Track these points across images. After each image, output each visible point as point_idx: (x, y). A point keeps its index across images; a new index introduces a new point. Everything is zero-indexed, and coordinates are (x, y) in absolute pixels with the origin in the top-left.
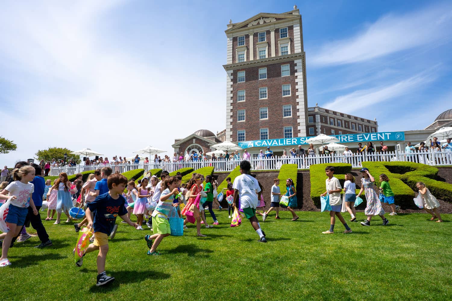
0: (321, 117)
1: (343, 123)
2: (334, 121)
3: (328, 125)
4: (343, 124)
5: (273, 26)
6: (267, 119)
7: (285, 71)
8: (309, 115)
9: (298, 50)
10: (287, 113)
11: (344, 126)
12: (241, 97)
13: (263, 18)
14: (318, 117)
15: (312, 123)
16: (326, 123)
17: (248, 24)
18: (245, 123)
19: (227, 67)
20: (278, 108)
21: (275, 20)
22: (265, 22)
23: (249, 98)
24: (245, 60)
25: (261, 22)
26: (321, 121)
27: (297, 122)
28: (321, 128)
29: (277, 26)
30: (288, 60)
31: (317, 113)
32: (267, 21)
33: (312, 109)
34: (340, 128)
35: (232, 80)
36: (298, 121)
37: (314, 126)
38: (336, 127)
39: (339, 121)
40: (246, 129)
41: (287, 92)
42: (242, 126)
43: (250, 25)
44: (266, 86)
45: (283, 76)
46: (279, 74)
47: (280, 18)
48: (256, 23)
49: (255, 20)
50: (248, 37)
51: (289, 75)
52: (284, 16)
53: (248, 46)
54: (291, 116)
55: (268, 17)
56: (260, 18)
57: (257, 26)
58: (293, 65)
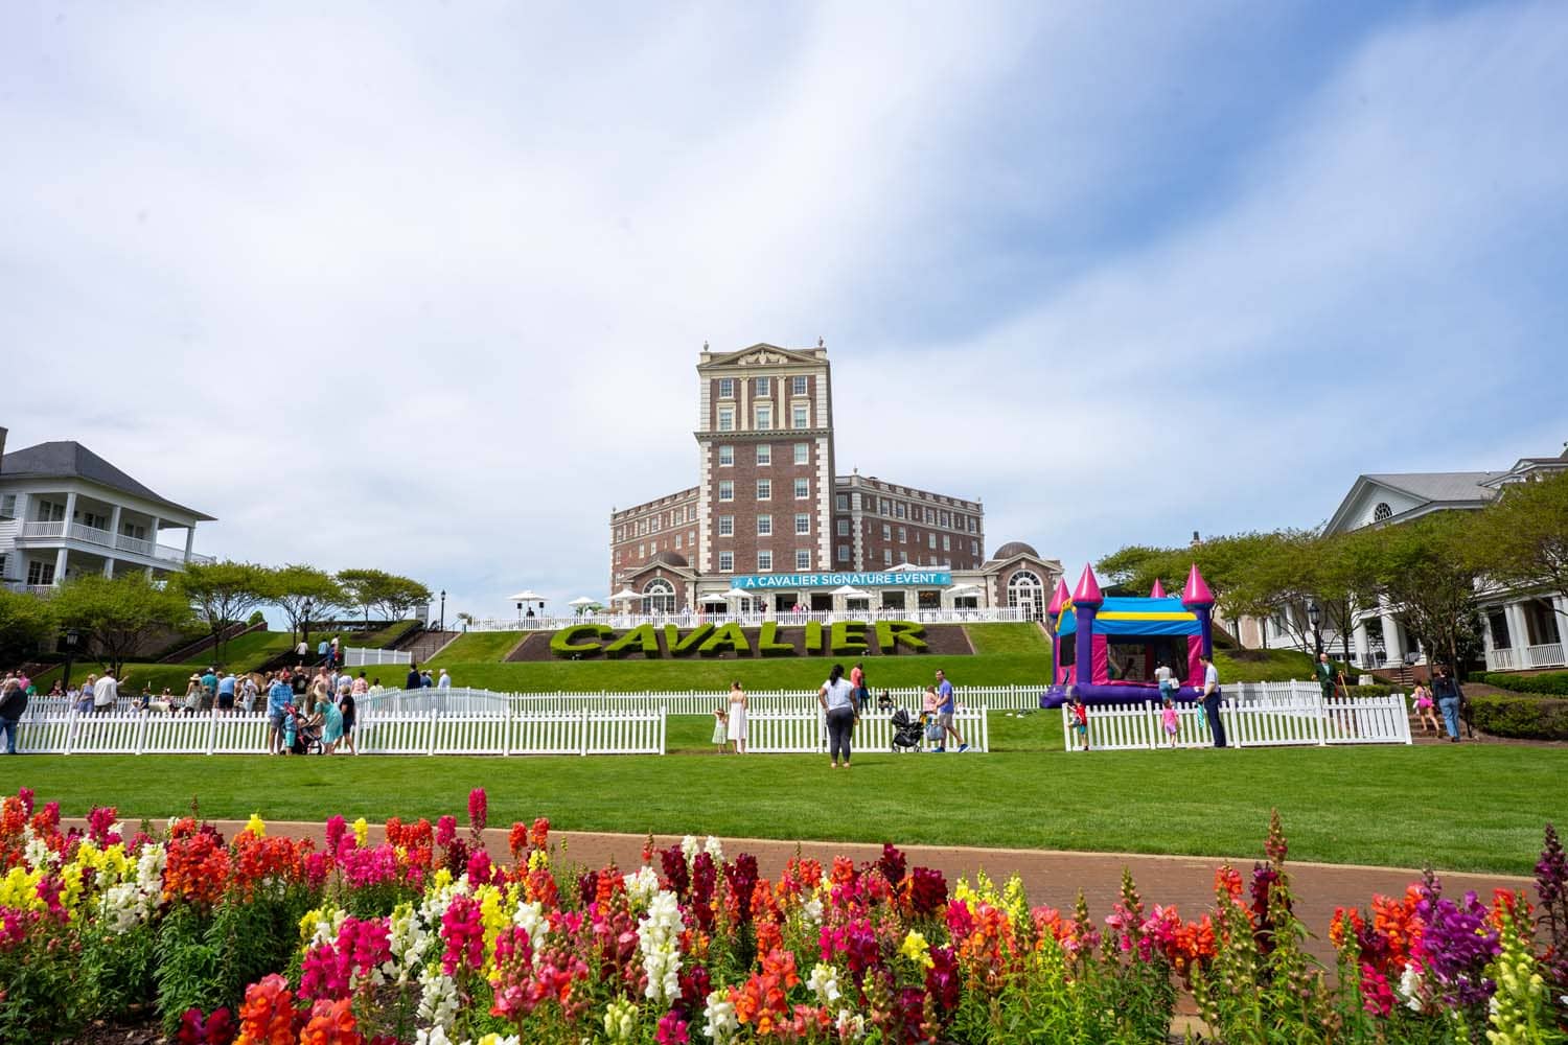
0: (864, 497)
1: (909, 509)
2: (891, 506)
3: (878, 515)
4: (910, 512)
5: (782, 371)
6: (770, 534)
7: (801, 456)
8: (838, 493)
9: (822, 424)
10: (802, 527)
11: (910, 516)
12: (727, 493)
13: (766, 351)
14: (857, 499)
15: (845, 510)
16: (874, 509)
17: (738, 359)
18: (733, 539)
19: (701, 437)
20: (787, 517)
21: (786, 361)
22: (768, 361)
23: (740, 496)
24: (734, 429)
25: (763, 358)
26: (864, 507)
28: (862, 523)
29: (790, 373)
30: (806, 437)
31: (855, 490)
32: (773, 357)
33: (847, 481)
34: (902, 519)
35: (710, 460)
36: (820, 541)
37: (849, 518)
38: (893, 519)
39: (901, 507)
40: (735, 549)
41: (802, 491)
42: (727, 544)
43: (742, 362)
44: (768, 477)
45: (797, 463)
46: (791, 460)
47: (794, 359)
48: (752, 359)
49: (752, 354)
50: (738, 382)
51: (807, 463)
52: (799, 356)
53: (738, 401)
54: (808, 533)
55: (774, 353)
56: (759, 351)
57: (756, 366)
58: (813, 446)
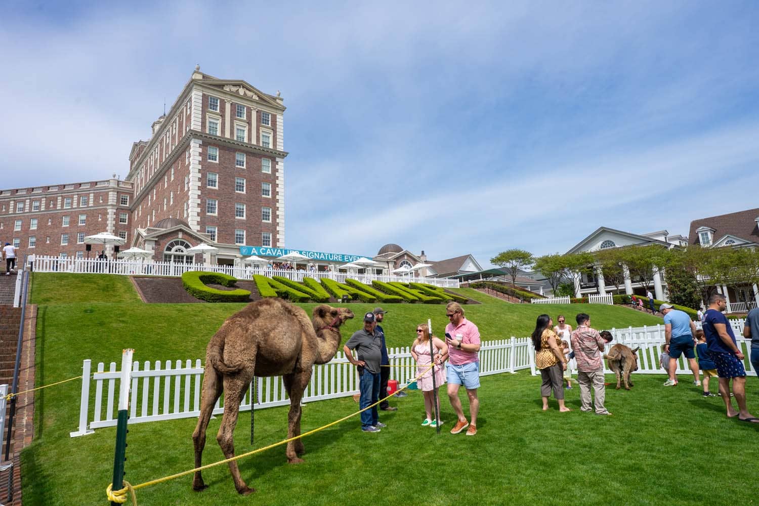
5: (255, 104)
6: (244, 218)
7: (265, 167)
9: (280, 147)
10: (266, 216)
12: (213, 182)
13: (243, 86)
17: (224, 85)
18: (217, 218)
19: (196, 133)
20: (257, 208)
21: (257, 99)
22: (245, 94)
23: (223, 186)
24: (219, 135)
25: (242, 91)
27: (276, 229)
29: (260, 108)
30: (270, 154)
32: (249, 94)
35: (200, 154)
36: (278, 228)
40: (219, 226)
41: (266, 192)
42: (213, 221)
43: (227, 89)
44: (244, 177)
45: (263, 172)
46: (259, 168)
47: (263, 100)
48: (234, 89)
49: (235, 85)
50: (223, 103)
51: (270, 172)
52: (267, 99)
53: (223, 116)
54: (270, 221)
55: (250, 90)
56: (239, 85)
57: (236, 95)
58: (275, 162)
